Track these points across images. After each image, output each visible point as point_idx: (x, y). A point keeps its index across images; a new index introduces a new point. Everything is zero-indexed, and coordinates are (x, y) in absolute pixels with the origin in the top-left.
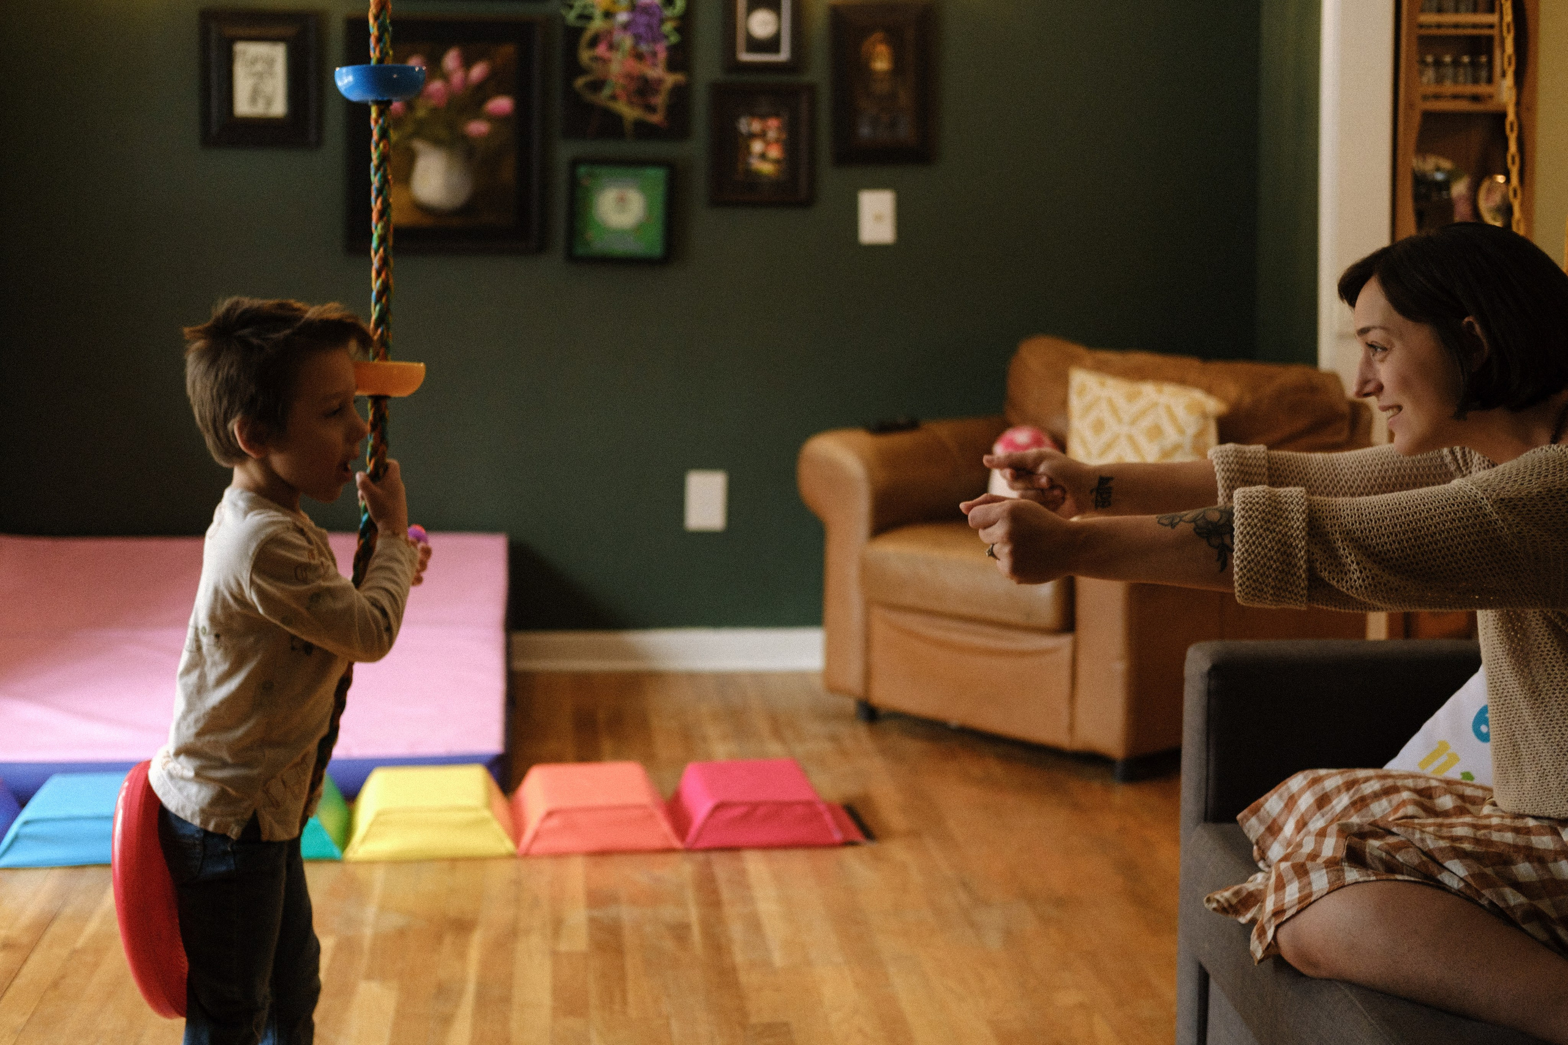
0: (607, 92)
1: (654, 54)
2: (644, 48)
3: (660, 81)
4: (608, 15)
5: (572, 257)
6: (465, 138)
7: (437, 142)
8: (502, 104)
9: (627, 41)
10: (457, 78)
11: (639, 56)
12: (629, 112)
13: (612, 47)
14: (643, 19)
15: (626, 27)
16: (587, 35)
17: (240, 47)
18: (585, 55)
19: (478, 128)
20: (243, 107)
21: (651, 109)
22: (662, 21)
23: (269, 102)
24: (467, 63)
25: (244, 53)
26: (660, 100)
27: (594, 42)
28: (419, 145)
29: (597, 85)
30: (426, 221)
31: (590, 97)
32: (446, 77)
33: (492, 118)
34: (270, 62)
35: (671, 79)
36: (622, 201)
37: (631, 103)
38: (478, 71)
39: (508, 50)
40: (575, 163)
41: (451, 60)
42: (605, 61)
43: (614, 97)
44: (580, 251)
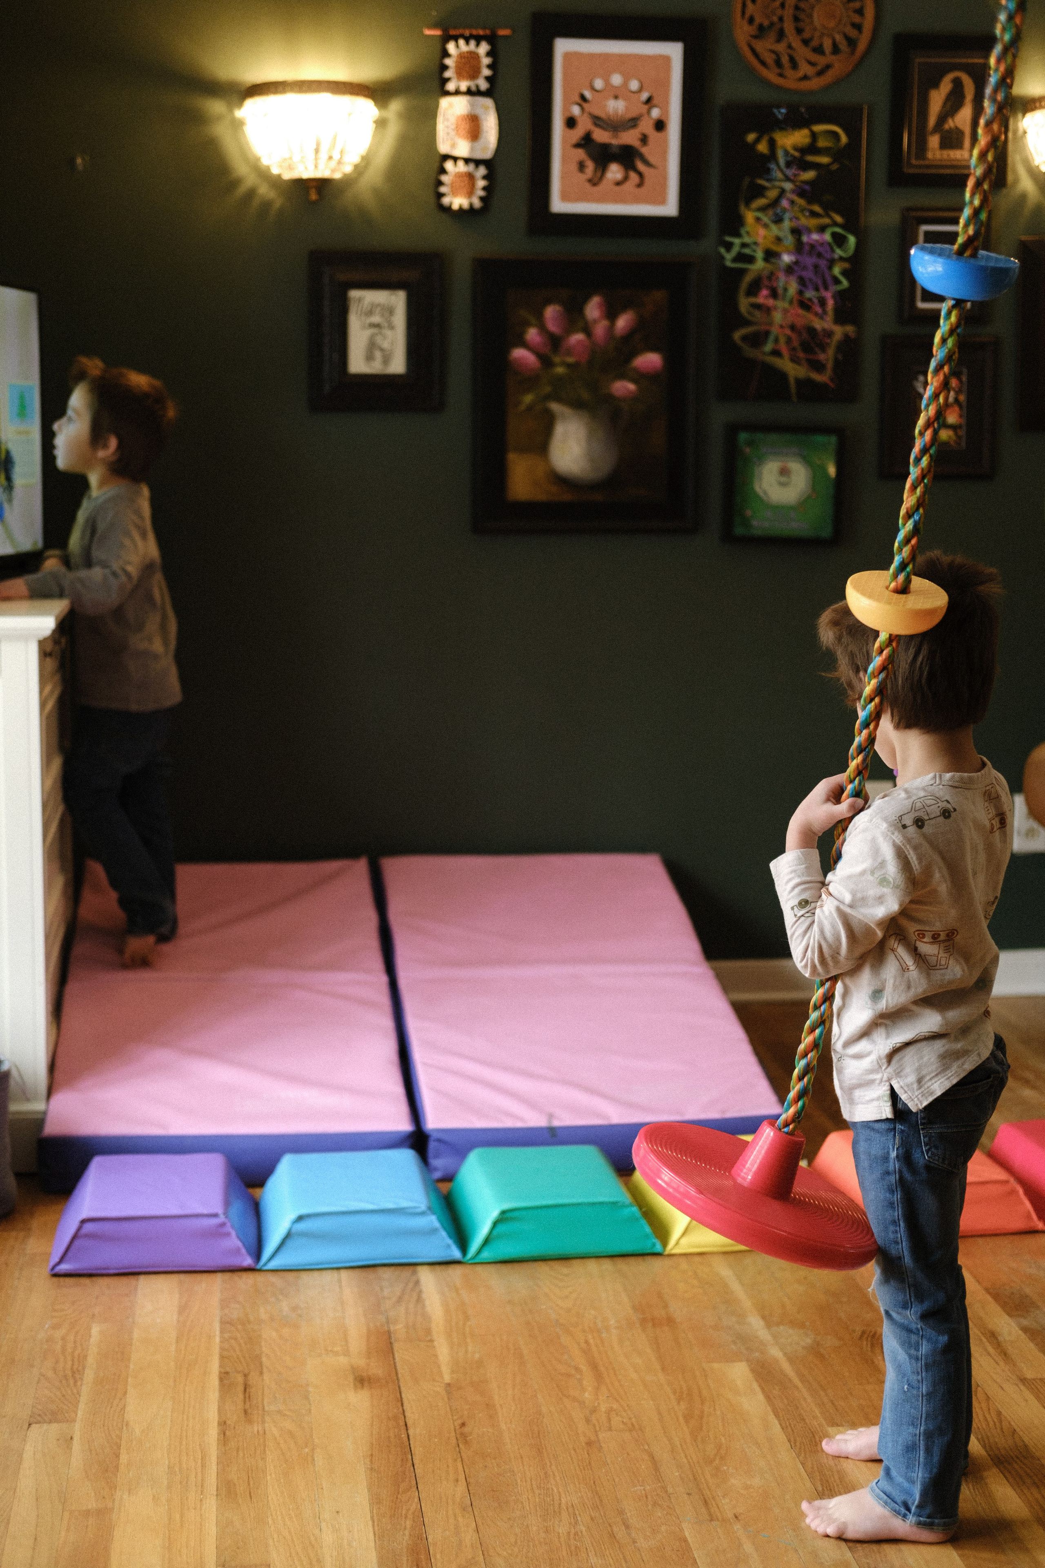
0: (769, 347)
1: (822, 302)
2: (810, 294)
3: (829, 334)
4: (770, 255)
5: (728, 537)
6: (610, 398)
7: (577, 405)
8: (650, 360)
9: (793, 287)
10: (600, 329)
11: (805, 305)
12: (794, 370)
13: (774, 294)
14: (809, 261)
15: (789, 270)
16: (748, 279)
17: (354, 294)
18: (744, 303)
19: (624, 387)
20: (357, 364)
21: (818, 367)
22: (832, 263)
23: (386, 360)
24: (611, 314)
25: (360, 300)
26: (828, 357)
27: (754, 288)
28: (555, 407)
29: (757, 339)
30: (567, 497)
31: (750, 352)
32: (587, 330)
33: (639, 377)
34: (391, 311)
35: (839, 332)
36: (784, 471)
37: (794, 360)
38: (623, 322)
39: (659, 296)
40: (732, 430)
41: (593, 309)
42: (768, 310)
43: (776, 353)
44: (739, 531)
